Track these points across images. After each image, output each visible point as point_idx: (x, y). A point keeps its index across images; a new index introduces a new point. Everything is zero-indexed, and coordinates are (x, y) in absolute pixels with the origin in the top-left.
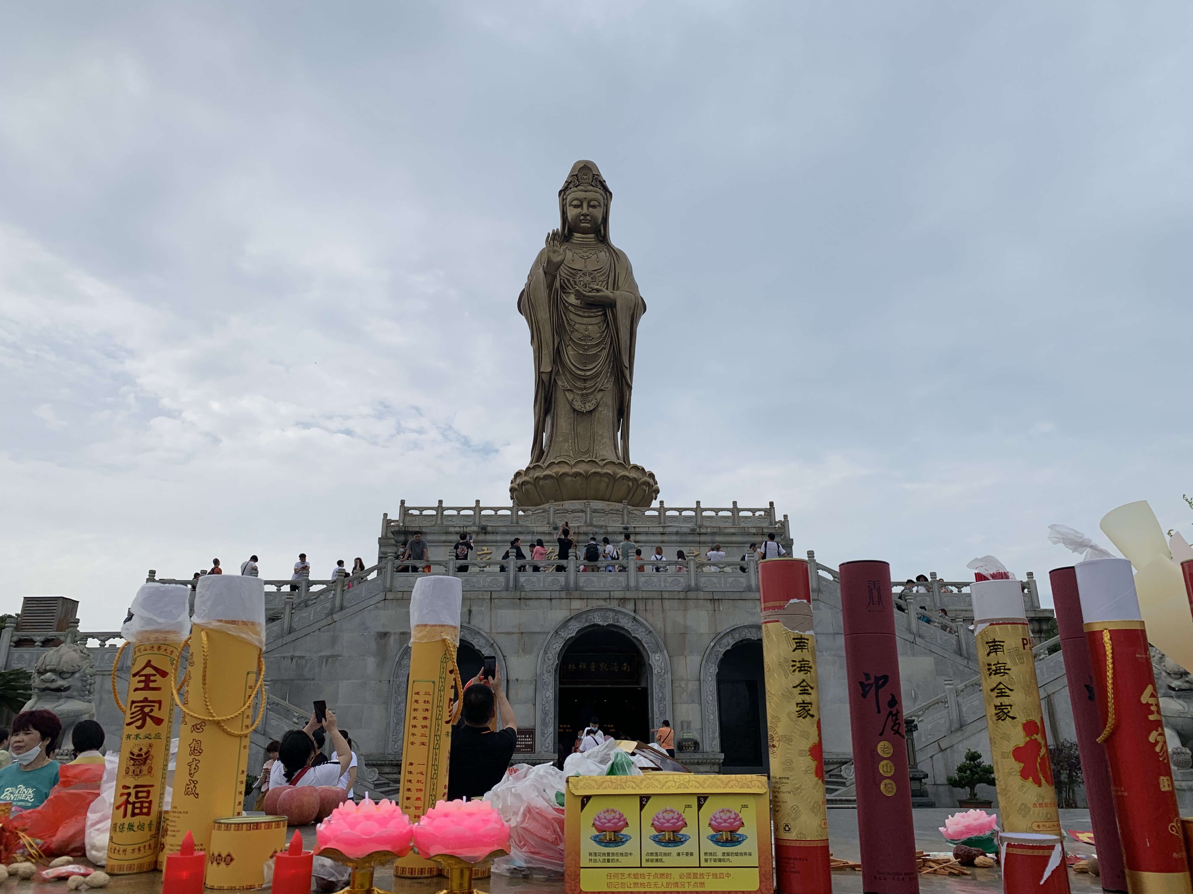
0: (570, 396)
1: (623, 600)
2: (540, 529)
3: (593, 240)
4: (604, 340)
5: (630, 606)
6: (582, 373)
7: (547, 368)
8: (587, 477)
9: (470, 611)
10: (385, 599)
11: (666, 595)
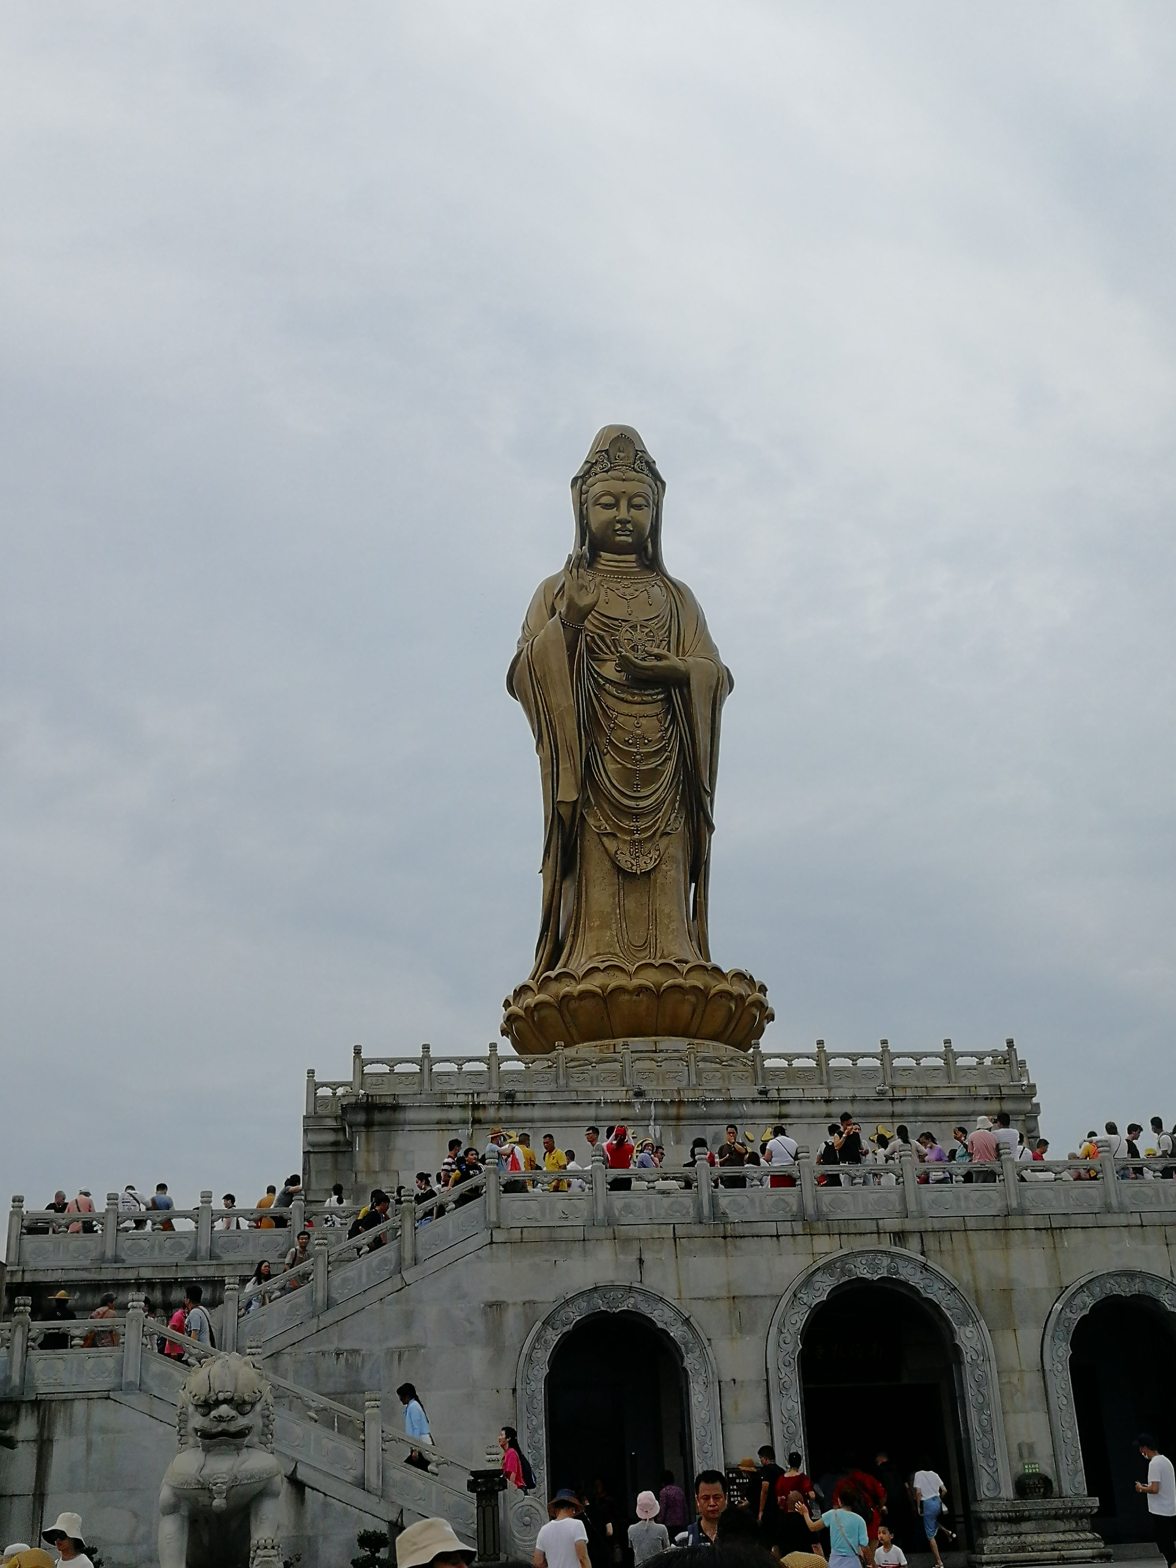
0: (611, 845)
1: (900, 1237)
2: (610, 1097)
3: (634, 565)
4: (669, 743)
5: (914, 1243)
6: (632, 804)
7: (568, 793)
8: (657, 994)
9: (641, 1261)
10: (492, 1243)
11: (971, 1224)
